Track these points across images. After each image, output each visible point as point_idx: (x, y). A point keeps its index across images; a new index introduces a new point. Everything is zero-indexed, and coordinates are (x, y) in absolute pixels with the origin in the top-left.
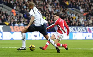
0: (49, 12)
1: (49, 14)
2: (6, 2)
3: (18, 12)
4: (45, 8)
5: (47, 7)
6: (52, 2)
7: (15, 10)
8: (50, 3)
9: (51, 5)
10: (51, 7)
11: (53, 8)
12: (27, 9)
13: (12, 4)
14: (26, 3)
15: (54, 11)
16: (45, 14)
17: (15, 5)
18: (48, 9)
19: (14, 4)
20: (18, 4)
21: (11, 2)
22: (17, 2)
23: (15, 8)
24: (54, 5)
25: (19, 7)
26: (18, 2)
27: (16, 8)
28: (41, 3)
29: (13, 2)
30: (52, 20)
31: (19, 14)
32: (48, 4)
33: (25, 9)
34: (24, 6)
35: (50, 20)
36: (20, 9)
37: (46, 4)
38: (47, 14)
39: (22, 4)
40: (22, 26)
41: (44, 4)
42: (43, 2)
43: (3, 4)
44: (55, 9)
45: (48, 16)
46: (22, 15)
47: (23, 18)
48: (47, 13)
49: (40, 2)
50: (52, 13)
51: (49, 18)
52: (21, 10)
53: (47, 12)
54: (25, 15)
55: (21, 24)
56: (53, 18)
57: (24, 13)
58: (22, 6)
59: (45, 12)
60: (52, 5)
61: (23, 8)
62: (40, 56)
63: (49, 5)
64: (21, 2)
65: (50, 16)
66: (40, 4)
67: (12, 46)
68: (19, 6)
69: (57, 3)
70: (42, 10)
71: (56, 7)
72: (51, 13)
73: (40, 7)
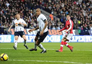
0: (83, 17)
1: (84, 19)
2: (44, 7)
3: (55, 16)
4: (80, 13)
6: (86, 7)
7: (53, 14)
8: (85, 8)
9: (85, 10)
10: (85, 12)
11: (87, 13)
12: (63, 14)
13: (50, 9)
14: (62, 8)
15: (88, 15)
17: (53, 10)
18: (83, 14)
19: (51, 9)
20: (55, 9)
21: (49, 8)
22: (54, 7)
23: (52, 13)
24: (88, 10)
27: (54, 13)
28: (76, 8)
29: (51, 8)
30: (86, 24)
31: (56, 18)
32: (82, 9)
33: (62, 14)
34: (61, 11)
35: (84, 24)
36: (57, 14)
38: (81, 19)
39: (59, 9)
40: (59, 29)
41: (79, 9)
42: (78, 8)
43: (42, 9)
44: (89, 13)
45: (83, 21)
46: (59, 20)
47: (60, 22)
48: (82, 18)
49: (75, 7)
50: (86, 18)
51: (83, 22)
53: (82, 16)
54: (62, 20)
55: (58, 28)
56: (87, 22)
57: (61, 18)
58: (59, 11)
59: (80, 17)
60: (86, 10)
61: (60, 13)
62: (75, 57)
63: (84, 11)
65: (84, 20)
66: (75, 9)
67: (50, 48)
68: (56, 11)
69: (91, 8)
70: (78, 15)
71: (90, 12)
73: (75, 12)
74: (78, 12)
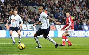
0: (76, 13)
1: (77, 15)
2: (39, 4)
3: (49, 12)
4: (73, 9)
5: (75, 8)
6: (79, 4)
7: (47, 10)
8: (78, 4)
9: (78, 6)
10: (79, 8)
11: (80, 9)
12: (57, 10)
13: (44, 6)
14: (56, 5)
15: (81, 11)
16: (73, 14)
17: (47, 6)
18: (76, 10)
19: (45, 6)
20: (49, 6)
21: (43, 4)
22: (48, 4)
23: (46, 9)
24: (81, 6)
25: (50, 8)
26: (50, 4)
28: (70, 5)
29: (45, 4)
30: (79, 20)
31: (50, 14)
32: (76, 5)
33: (56, 10)
34: (55, 7)
35: (78, 19)
37: (74, 5)
38: (75, 15)
39: (53, 5)
41: (73, 5)
43: (36, 5)
44: (82, 9)
45: (76, 16)
46: (53, 15)
47: (54, 18)
48: (75, 13)
49: (69, 3)
50: (80, 14)
51: (77, 18)
52: (52, 11)
53: (75, 12)
54: (56, 15)
55: (52, 23)
56: (80, 18)
57: (55, 14)
58: (53, 7)
59: (73, 13)
60: (80, 6)
61: (54, 9)
62: (69, 51)
64: (52, 4)
65: (77, 16)
66: (68, 5)
67: (44, 43)
69: (84, 4)
70: (71, 11)
71: (83, 8)
72: (78, 13)
73: (69, 8)
74: (71, 8)
